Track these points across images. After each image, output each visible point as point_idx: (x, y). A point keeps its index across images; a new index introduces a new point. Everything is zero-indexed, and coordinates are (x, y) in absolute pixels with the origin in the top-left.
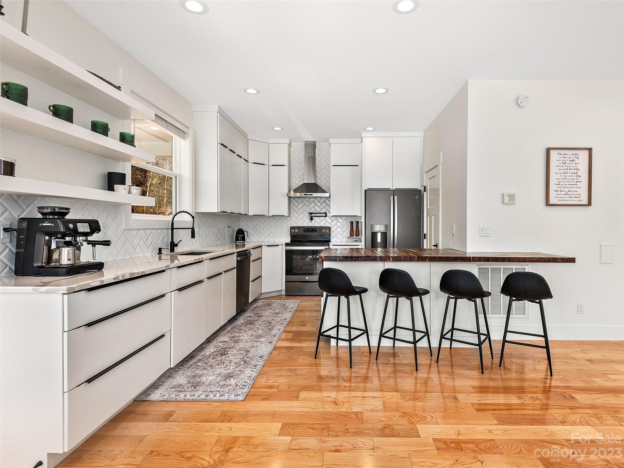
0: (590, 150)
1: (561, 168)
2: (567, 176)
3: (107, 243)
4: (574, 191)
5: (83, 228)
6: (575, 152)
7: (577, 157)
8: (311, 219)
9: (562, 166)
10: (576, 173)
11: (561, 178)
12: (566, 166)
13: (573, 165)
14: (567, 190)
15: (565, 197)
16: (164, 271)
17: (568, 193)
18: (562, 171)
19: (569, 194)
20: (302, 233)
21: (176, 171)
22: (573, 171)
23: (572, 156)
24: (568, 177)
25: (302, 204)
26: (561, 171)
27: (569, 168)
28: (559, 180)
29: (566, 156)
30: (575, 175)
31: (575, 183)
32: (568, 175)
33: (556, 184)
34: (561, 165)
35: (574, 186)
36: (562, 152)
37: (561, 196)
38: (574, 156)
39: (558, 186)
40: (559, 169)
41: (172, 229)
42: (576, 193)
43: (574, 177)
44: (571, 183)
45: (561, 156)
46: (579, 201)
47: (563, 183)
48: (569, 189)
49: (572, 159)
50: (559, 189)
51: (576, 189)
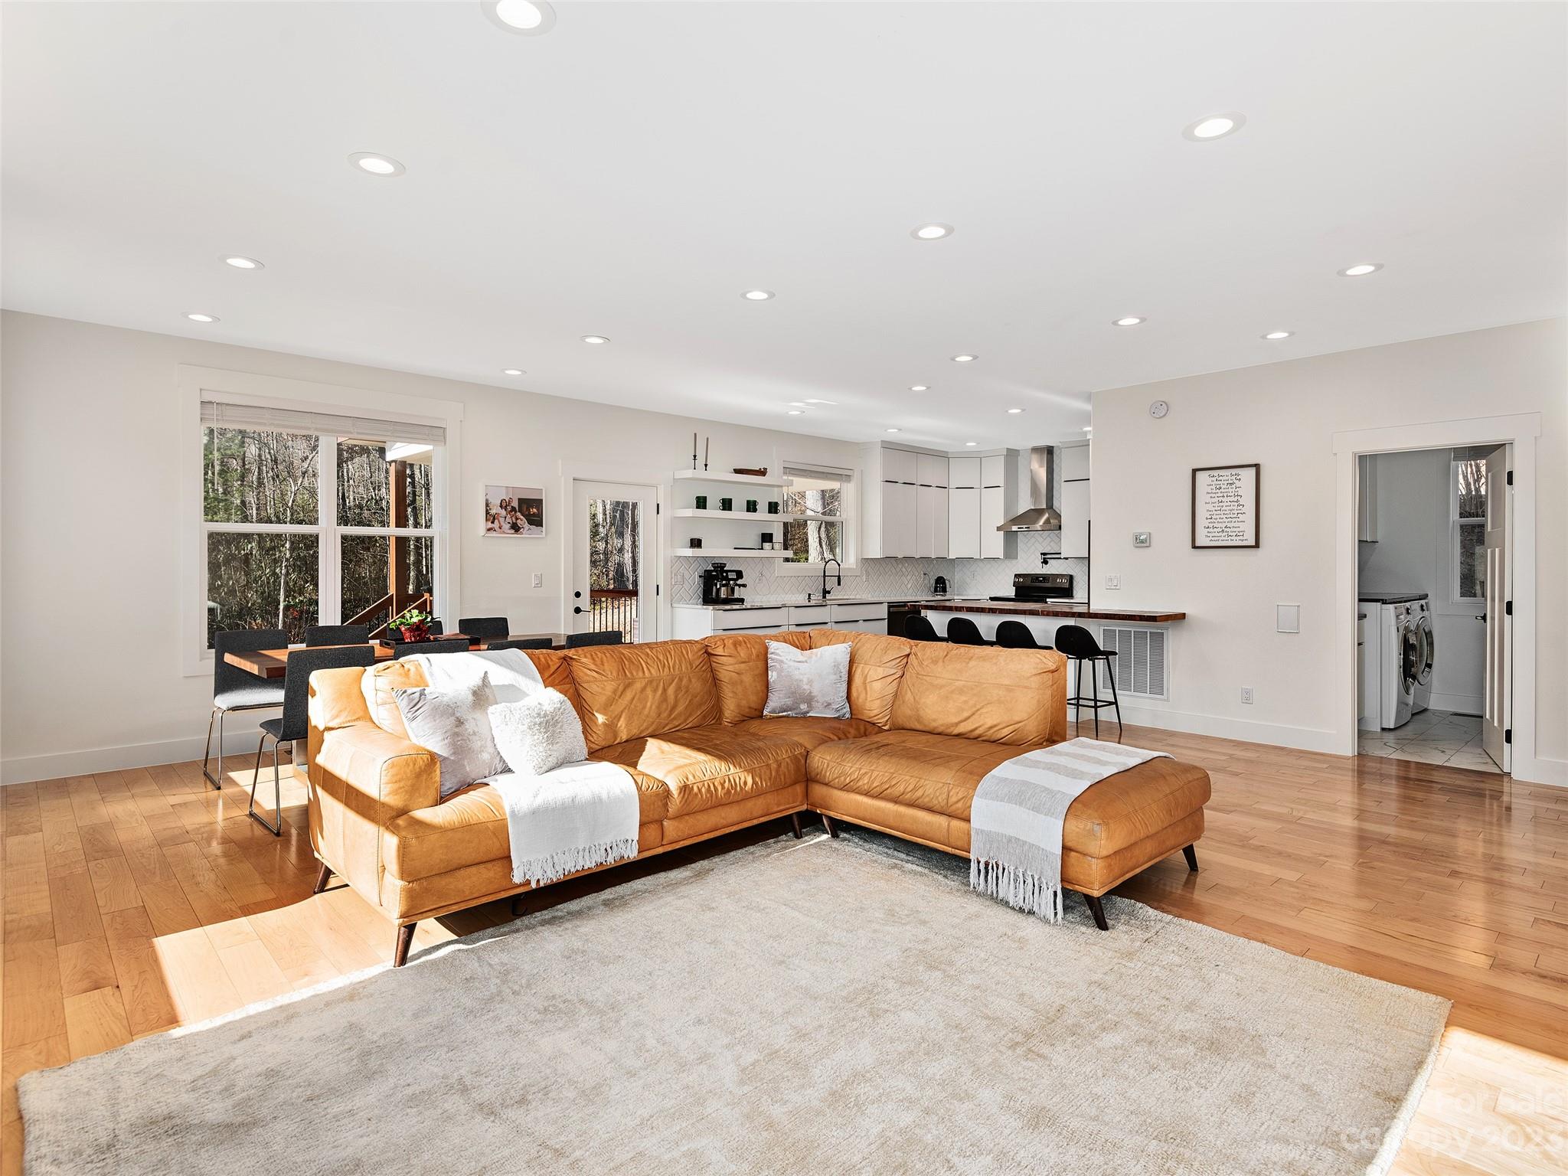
0: (1257, 466)
1: (1213, 495)
2: (1222, 506)
3: (744, 586)
4: (1233, 527)
5: (732, 576)
6: (1234, 471)
7: (1238, 478)
8: (1045, 562)
9: (1215, 493)
10: (1237, 501)
11: (1214, 509)
12: (1221, 492)
13: (1231, 490)
14: (1224, 525)
15: (1221, 536)
16: (780, 608)
17: (1226, 529)
18: (1216, 500)
19: (1226, 532)
20: (1029, 583)
21: (844, 516)
22: (1231, 499)
23: (1229, 478)
24: (1224, 508)
25: (1033, 540)
26: (1214, 500)
27: (1225, 495)
28: (1210, 513)
29: (1221, 478)
30: (1236, 504)
31: (1235, 516)
32: (1225, 504)
33: (1207, 519)
34: (1214, 491)
35: (1234, 520)
36: (1216, 473)
37: (1213, 534)
38: (1234, 478)
39: (1210, 521)
40: (1211, 497)
41: (825, 576)
42: (1238, 529)
43: (1234, 508)
44: (1229, 516)
45: (1214, 479)
46: (1242, 541)
47: (1218, 517)
48: (1227, 524)
49: (1230, 482)
50: (1211, 525)
51: (1236, 525)
